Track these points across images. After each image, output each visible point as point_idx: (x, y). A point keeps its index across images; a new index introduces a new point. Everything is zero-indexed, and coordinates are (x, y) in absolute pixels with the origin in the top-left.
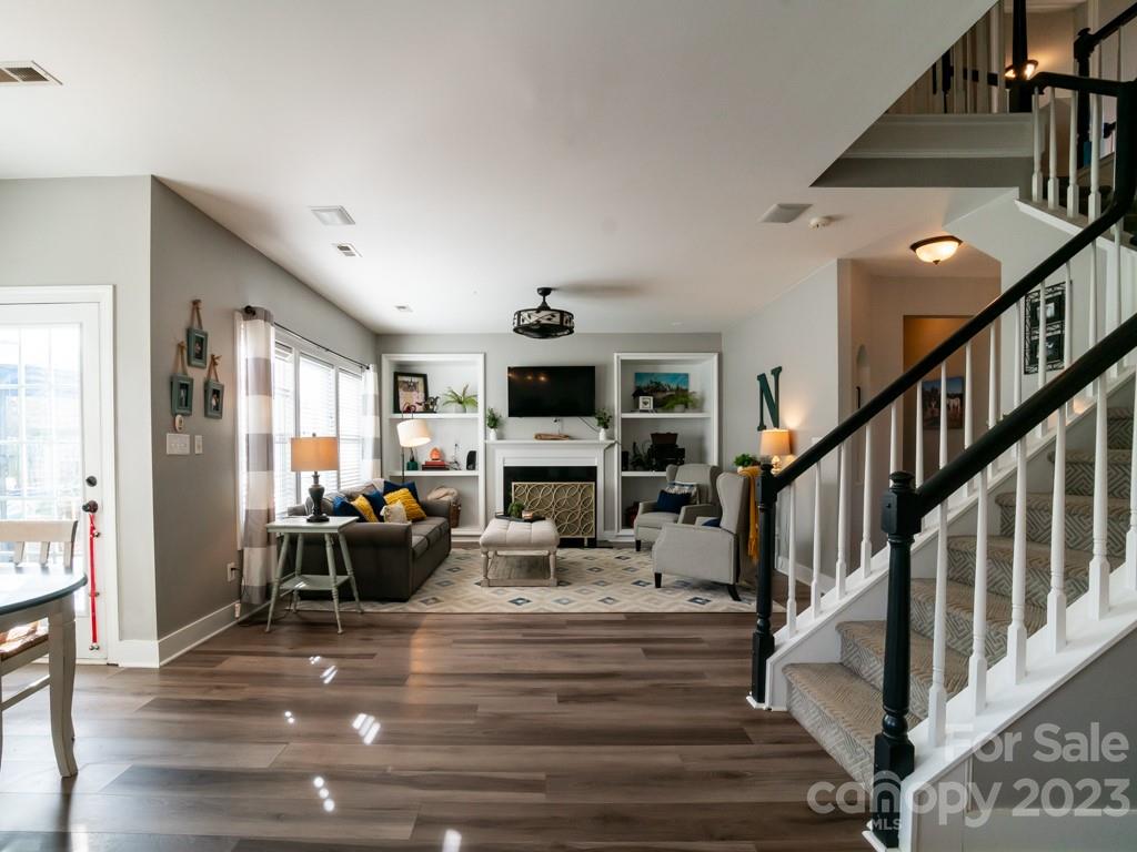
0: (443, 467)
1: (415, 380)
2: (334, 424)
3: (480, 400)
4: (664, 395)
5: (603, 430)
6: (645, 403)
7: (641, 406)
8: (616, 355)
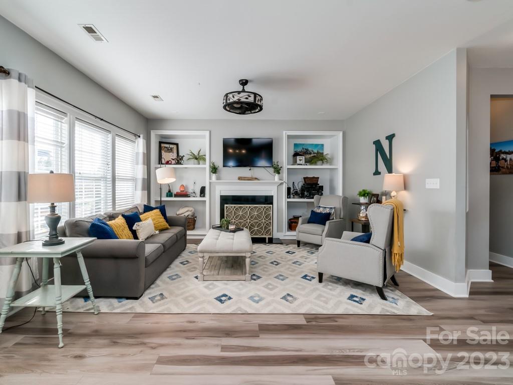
0: (186, 195)
1: (172, 146)
3: (207, 158)
4: (310, 156)
5: (277, 175)
6: (300, 160)
7: (298, 162)
8: (284, 132)
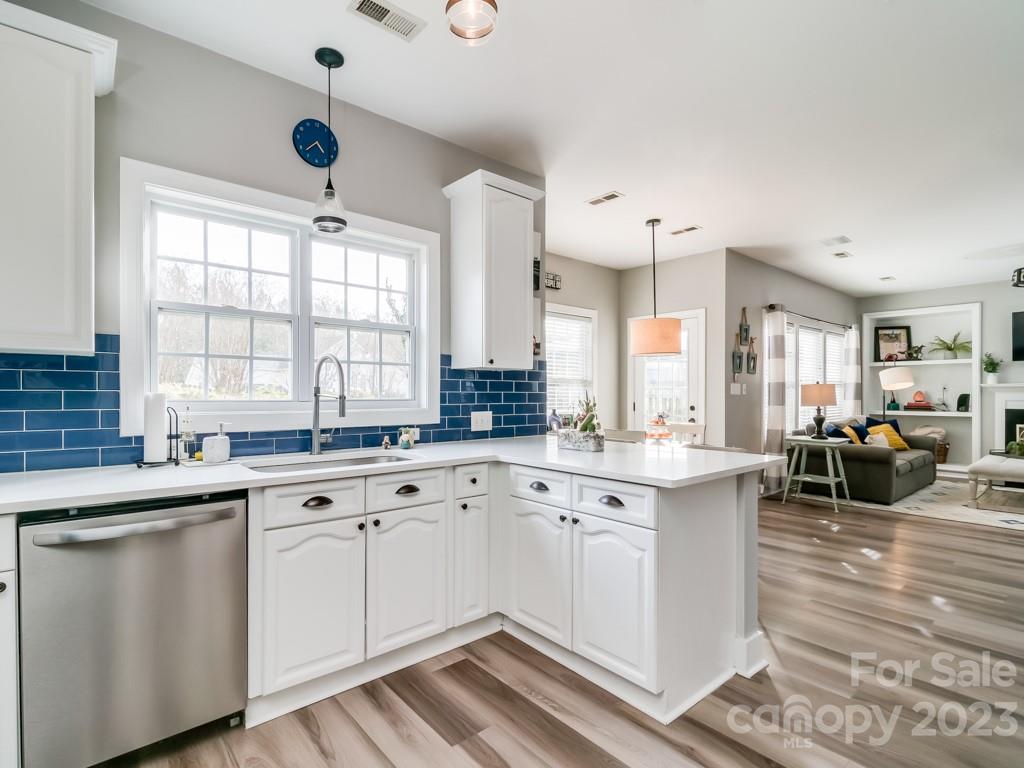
0: (929, 408)
1: (896, 332)
2: (822, 374)
3: (975, 347)
